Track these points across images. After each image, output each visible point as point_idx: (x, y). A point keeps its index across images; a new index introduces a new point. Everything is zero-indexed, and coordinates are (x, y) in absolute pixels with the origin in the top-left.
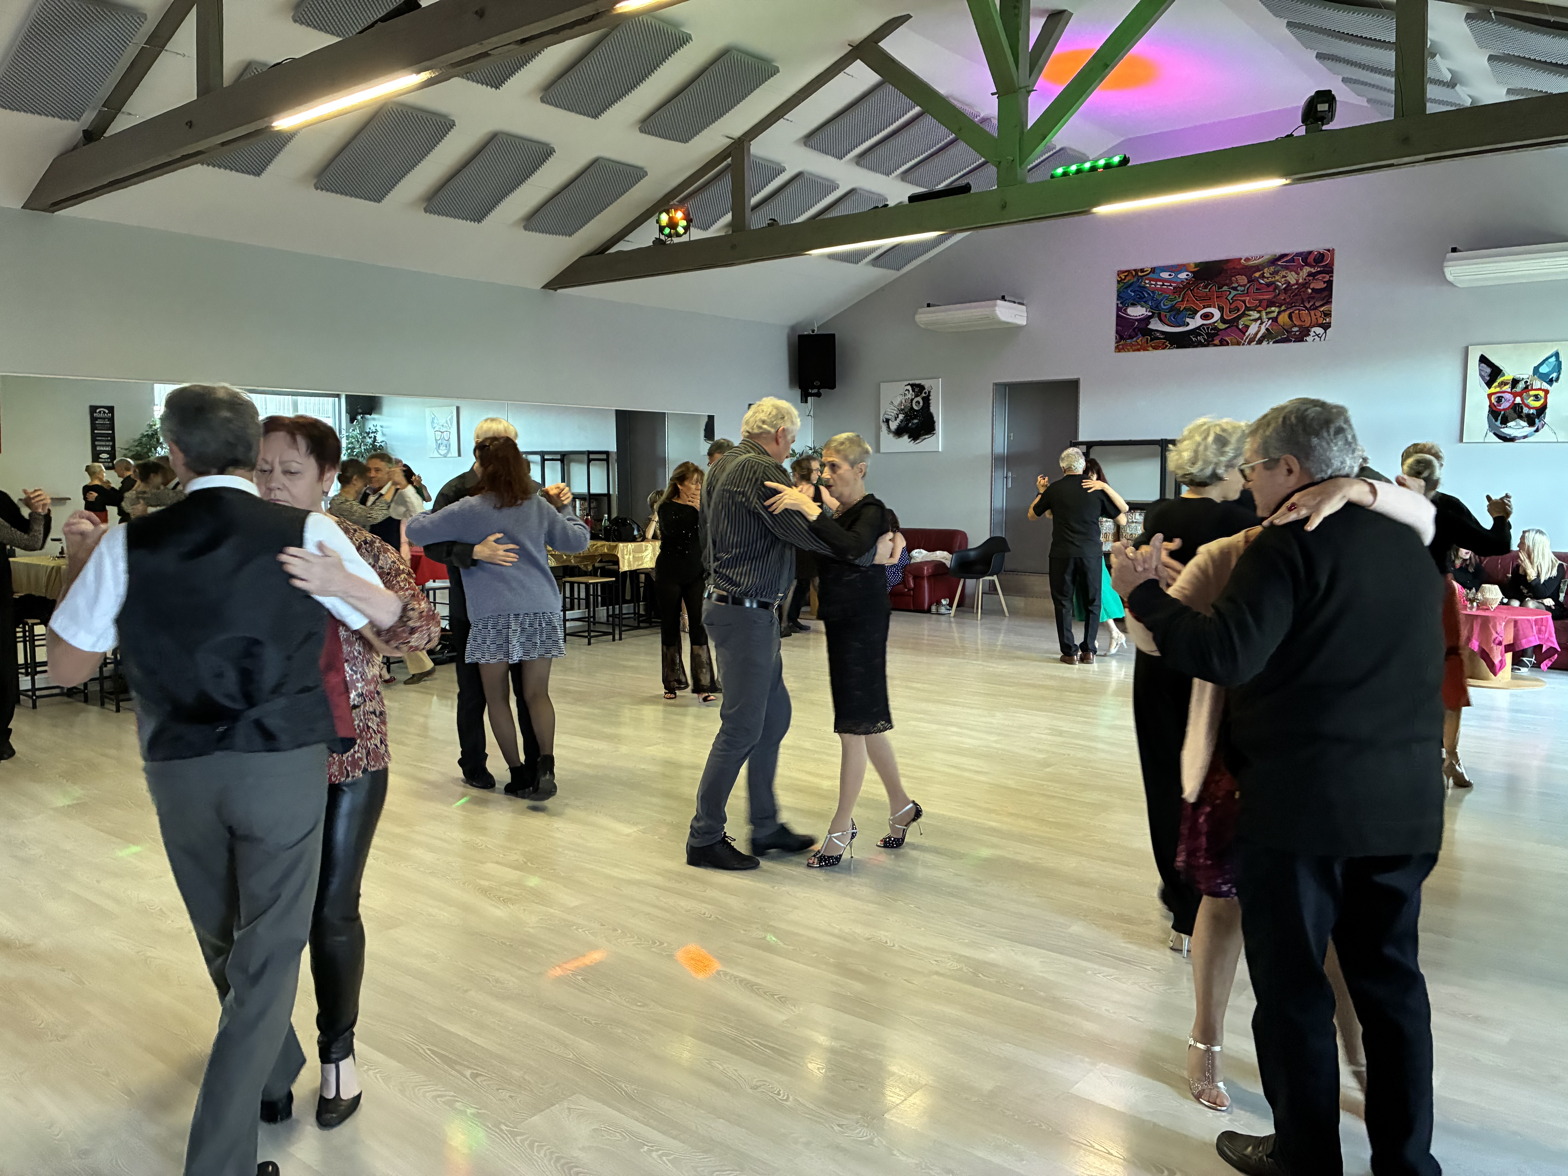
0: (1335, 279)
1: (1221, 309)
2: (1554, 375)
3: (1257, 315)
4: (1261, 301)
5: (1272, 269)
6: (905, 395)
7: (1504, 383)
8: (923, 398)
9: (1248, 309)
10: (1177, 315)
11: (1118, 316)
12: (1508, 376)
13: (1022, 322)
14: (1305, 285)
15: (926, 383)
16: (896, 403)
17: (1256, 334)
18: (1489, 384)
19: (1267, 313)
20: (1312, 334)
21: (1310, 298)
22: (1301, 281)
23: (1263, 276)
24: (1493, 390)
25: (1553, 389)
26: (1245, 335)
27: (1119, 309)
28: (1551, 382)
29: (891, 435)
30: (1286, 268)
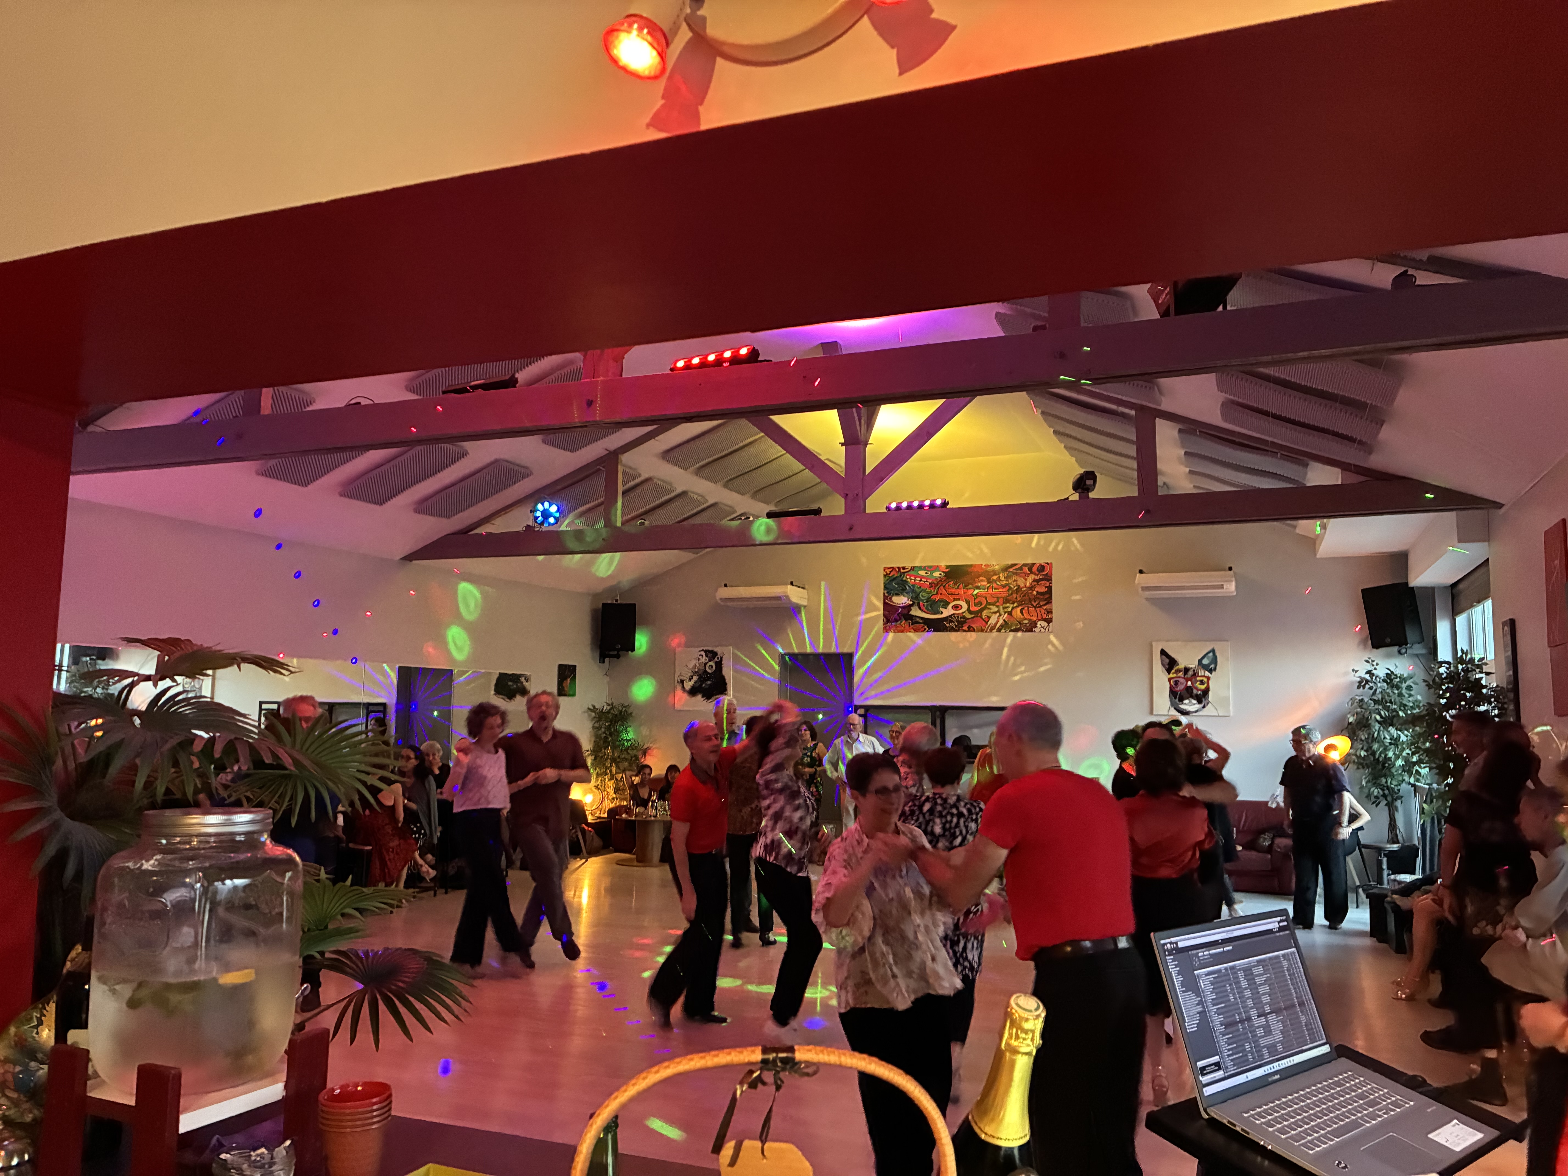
0: (1053, 585)
1: (968, 603)
2: (1212, 666)
3: (996, 609)
4: (998, 598)
5: (1006, 573)
6: (699, 659)
7: (1178, 671)
8: (716, 663)
9: (988, 604)
10: (933, 606)
11: (885, 603)
12: (1181, 666)
13: (803, 602)
14: (1031, 588)
15: (718, 650)
16: (691, 666)
17: (996, 624)
18: (1169, 671)
19: (1004, 608)
20: (1039, 626)
21: (1036, 599)
22: (1028, 585)
23: (999, 579)
24: (1171, 676)
25: (1212, 676)
26: (987, 623)
27: (885, 598)
28: (1211, 671)
29: (686, 694)
30: (1016, 574)
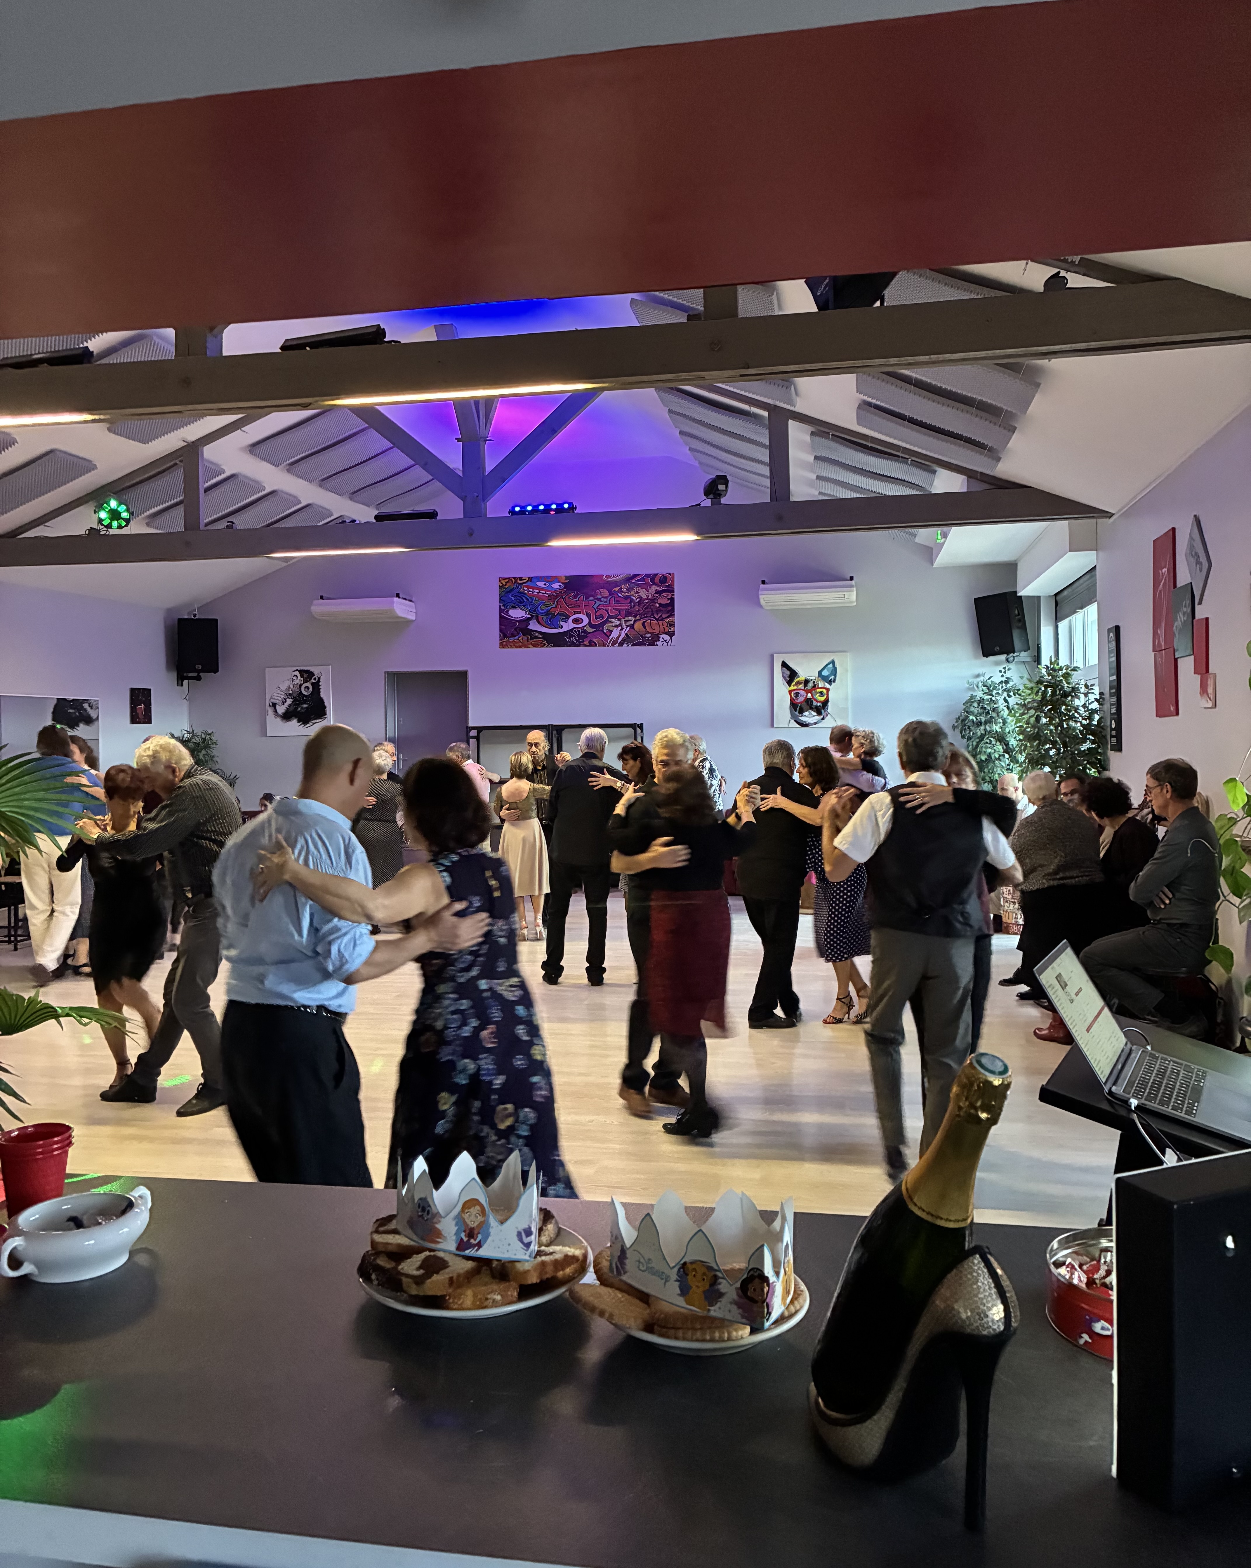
0: (675, 597)
1: (588, 616)
2: (832, 677)
3: (618, 623)
4: (620, 611)
5: (628, 585)
6: (293, 680)
7: (799, 683)
8: (313, 684)
9: (610, 617)
10: (552, 619)
11: (501, 617)
12: (802, 677)
13: (412, 617)
14: (653, 600)
15: (316, 670)
16: (284, 687)
17: (618, 638)
18: (789, 683)
19: (626, 621)
20: (661, 639)
21: (658, 611)
22: (650, 597)
23: (620, 591)
24: (792, 688)
25: (833, 687)
26: (609, 637)
27: (501, 611)
28: (830, 682)
29: (279, 719)
30: (638, 585)
